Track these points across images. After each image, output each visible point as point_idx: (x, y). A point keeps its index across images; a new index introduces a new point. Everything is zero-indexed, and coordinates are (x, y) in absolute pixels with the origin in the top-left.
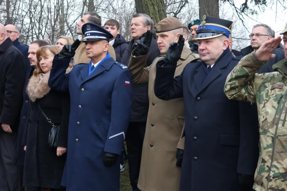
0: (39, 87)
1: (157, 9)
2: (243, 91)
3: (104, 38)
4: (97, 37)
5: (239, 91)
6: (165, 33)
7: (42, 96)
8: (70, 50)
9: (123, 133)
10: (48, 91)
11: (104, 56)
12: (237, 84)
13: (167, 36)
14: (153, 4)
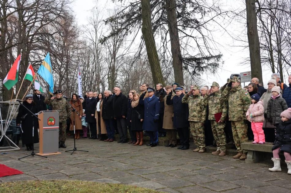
4: (151, 91)
5: (185, 101)
8: (144, 94)
9: (159, 114)
13: (168, 90)
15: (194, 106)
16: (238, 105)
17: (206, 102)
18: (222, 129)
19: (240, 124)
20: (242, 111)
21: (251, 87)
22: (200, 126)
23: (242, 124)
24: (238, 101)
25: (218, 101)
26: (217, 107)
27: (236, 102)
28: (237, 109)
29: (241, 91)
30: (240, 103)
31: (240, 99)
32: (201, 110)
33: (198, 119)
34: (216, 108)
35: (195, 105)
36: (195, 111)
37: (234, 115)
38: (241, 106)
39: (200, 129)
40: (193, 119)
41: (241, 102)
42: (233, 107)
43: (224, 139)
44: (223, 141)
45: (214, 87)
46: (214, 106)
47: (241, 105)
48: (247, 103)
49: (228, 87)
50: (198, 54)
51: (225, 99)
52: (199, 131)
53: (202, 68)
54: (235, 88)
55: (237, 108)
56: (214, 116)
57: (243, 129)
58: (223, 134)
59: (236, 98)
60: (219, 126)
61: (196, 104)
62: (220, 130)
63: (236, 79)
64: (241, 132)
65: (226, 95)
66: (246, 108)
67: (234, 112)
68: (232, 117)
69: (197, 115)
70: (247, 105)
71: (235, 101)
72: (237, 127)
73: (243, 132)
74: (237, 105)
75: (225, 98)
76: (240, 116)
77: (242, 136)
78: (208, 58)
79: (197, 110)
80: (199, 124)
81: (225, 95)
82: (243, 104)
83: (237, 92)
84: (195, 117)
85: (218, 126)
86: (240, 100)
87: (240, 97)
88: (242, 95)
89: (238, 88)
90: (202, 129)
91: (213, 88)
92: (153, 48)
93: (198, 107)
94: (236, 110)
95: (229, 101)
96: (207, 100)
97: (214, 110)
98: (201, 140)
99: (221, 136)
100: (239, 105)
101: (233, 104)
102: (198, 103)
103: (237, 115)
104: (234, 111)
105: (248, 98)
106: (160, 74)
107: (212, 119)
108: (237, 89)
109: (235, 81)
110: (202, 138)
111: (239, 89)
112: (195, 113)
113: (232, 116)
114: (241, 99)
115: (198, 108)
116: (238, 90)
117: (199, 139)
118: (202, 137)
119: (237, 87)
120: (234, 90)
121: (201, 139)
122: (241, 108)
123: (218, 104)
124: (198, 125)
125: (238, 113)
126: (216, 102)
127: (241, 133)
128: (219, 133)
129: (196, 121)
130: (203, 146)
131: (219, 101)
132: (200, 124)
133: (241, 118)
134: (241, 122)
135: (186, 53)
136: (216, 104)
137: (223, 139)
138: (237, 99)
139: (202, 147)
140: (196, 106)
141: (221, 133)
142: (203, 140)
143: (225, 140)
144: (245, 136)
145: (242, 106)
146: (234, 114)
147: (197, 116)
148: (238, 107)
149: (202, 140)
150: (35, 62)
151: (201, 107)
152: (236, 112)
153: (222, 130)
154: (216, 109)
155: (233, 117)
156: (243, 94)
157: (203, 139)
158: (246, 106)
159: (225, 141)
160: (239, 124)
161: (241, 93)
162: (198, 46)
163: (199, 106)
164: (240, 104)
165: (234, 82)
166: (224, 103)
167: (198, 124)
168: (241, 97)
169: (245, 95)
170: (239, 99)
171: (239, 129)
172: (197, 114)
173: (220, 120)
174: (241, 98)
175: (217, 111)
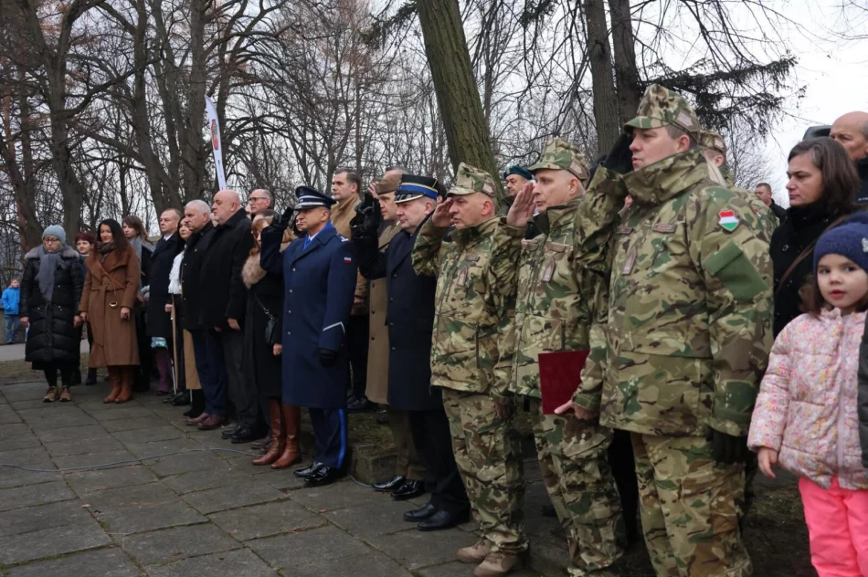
0: (254, 270)
1: (476, 153)
2: (429, 264)
3: (321, 204)
4: (310, 203)
5: (425, 265)
6: (386, 195)
7: (256, 281)
8: (280, 221)
9: (341, 323)
10: (264, 275)
11: (322, 227)
12: (420, 257)
13: (388, 198)
14: (470, 145)
15: (452, 292)
16: (660, 315)
17: (501, 272)
18: (588, 459)
19: (684, 458)
20: (694, 358)
21: (805, 169)
22: (490, 419)
23: (695, 459)
24: (667, 278)
25: (563, 268)
26: (555, 314)
27: (649, 289)
28: (655, 344)
29: (694, 198)
30: (682, 298)
31: (677, 267)
32: (492, 320)
33: (477, 374)
34: (548, 317)
35: (456, 290)
36: (457, 327)
37: (635, 392)
38: (689, 316)
39: (485, 438)
40: (445, 376)
41: (686, 288)
42: (626, 323)
43: (604, 525)
44: (598, 539)
45: (548, 175)
46: (538, 302)
47: (688, 310)
48: (728, 294)
49: (611, 176)
50: (702, 63)
51: (593, 257)
52: (484, 449)
53: (719, 114)
54: (652, 179)
55: (656, 336)
56: (534, 370)
57: (705, 499)
58: (597, 496)
59: (648, 259)
60: (568, 440)
61: (461, 282)
62: (578, 466)
63: (662, 104)
64: (689, 518)
65: (596, 235)
66: (722, 335)
67: (631, 363)
68: (620, 405)
69: (468, 353)
70: (730, 310)
71: (641, 278)
72: (660, 476)
73: (704, 520)
74: (659, 309)
75: (595, 250)
76: (674, 397)
77: (691, 550)
78: (738, 76)
79: (466, 321)
80: (483, 403)
81: (588, 233)
82: (703, 307)
83: (667, 210)
84: (453, 363)
85: (563, 443)
86: (675, 275)
87: (678, 250)
88: (692, 234)
89: (677, 176)
90: (500, 437)
91: (544, 181)
92: (444, 20)
93: (474, 301)
94: (645, 350)
95: (613, 276)
96: (507, 263)
97: (534, 327)
98: (493, 504)
99: (583, 507)
100: (670, 310)
101: (629, 303)
102: (474, 277)
103: (651, 393)
104: (638, 359)
105: (741, 255)
106: (473, 129)
107: (524, 391)
108: (664, 186)
109: (654, 123)
110: (500, 487)
111: (680, 182)
112: (457, 340)
113: (621, 397)
114: (691, 266)
115: (476, 311)
116: (675, 189)
117: (485, 493)
118: (500, 481)
119: (669, 171)
120: (645, 194)
121: (491, 495)
122: (691, 335)
123: (563, 290)
124: (475, 413)
125: (660, 375)
126: (547, 278)
127: (690, 526)
128: (572, 487)
129: (462, 387)
130: (505, 534)
131: (567, 272)
132: (487, 405)
133: (689, 417)
134: (686, 443)
135: (654, 60)
136: (547, 291)
137: (596, 525)
138: (656, 261)
139: (498, 539)
140: (461, 293)
141: (583, 486)
142: (504, 504)
143: (608, 534)
144: (717, 551)
145: (699, 317)
146: (632, 378)
147: (466, 358)
148: (661, 328)
149: (499, 500)
150: (242, 122)
151: (490, 303)
152: (647, 370)
153: (588, 468)
154: (548, 326)
155: (625, 402)
156: (703, 224)
157: (504, 497)
158: (723, 321)
159: (611, 537)
160: (671, 460)
161: (691, 215)
162: (703, 32)
163: (482, 294)
164: (679, 305)
165: (646, 133)
166: (597, 288)
167: (479, 407)
168: (687, 244)
169: (718, 228)
170: (673, 262)
171: (675, 493)
172: (468, 345)
173: (570, 403)
174: (684, 259)
175: (554, 341)
